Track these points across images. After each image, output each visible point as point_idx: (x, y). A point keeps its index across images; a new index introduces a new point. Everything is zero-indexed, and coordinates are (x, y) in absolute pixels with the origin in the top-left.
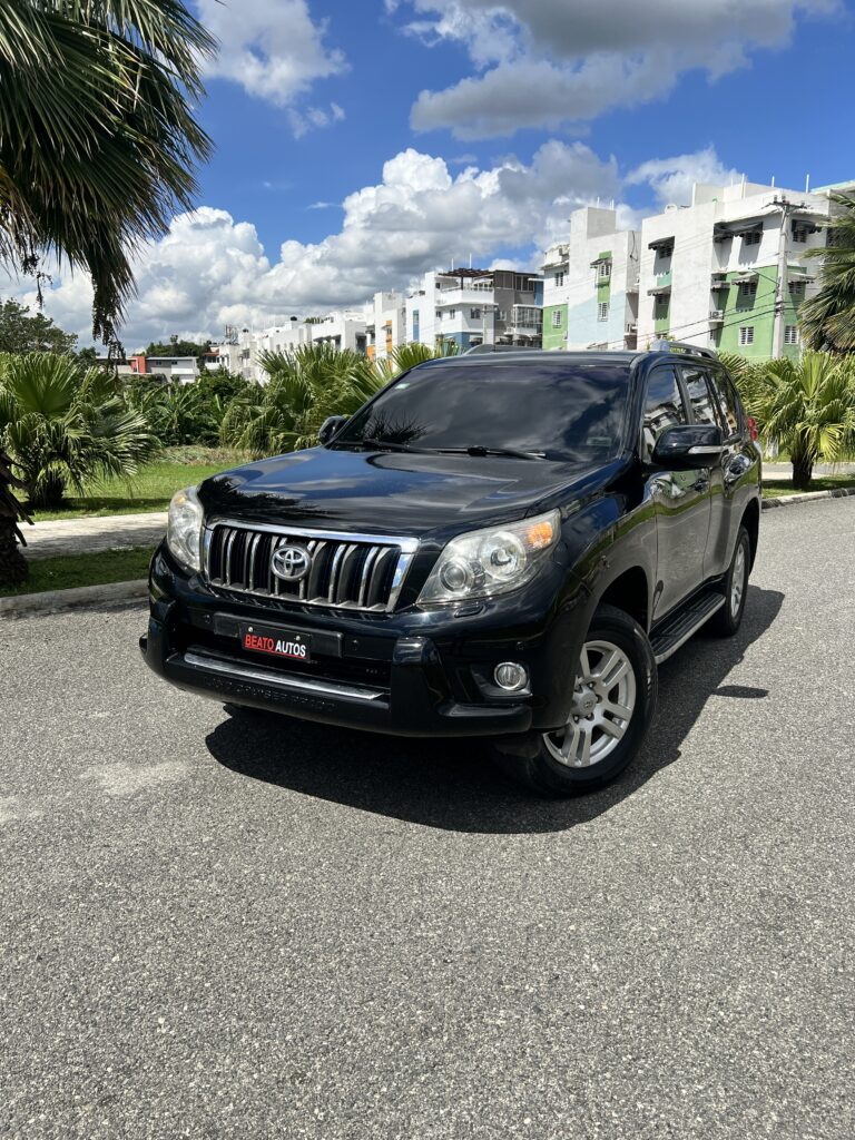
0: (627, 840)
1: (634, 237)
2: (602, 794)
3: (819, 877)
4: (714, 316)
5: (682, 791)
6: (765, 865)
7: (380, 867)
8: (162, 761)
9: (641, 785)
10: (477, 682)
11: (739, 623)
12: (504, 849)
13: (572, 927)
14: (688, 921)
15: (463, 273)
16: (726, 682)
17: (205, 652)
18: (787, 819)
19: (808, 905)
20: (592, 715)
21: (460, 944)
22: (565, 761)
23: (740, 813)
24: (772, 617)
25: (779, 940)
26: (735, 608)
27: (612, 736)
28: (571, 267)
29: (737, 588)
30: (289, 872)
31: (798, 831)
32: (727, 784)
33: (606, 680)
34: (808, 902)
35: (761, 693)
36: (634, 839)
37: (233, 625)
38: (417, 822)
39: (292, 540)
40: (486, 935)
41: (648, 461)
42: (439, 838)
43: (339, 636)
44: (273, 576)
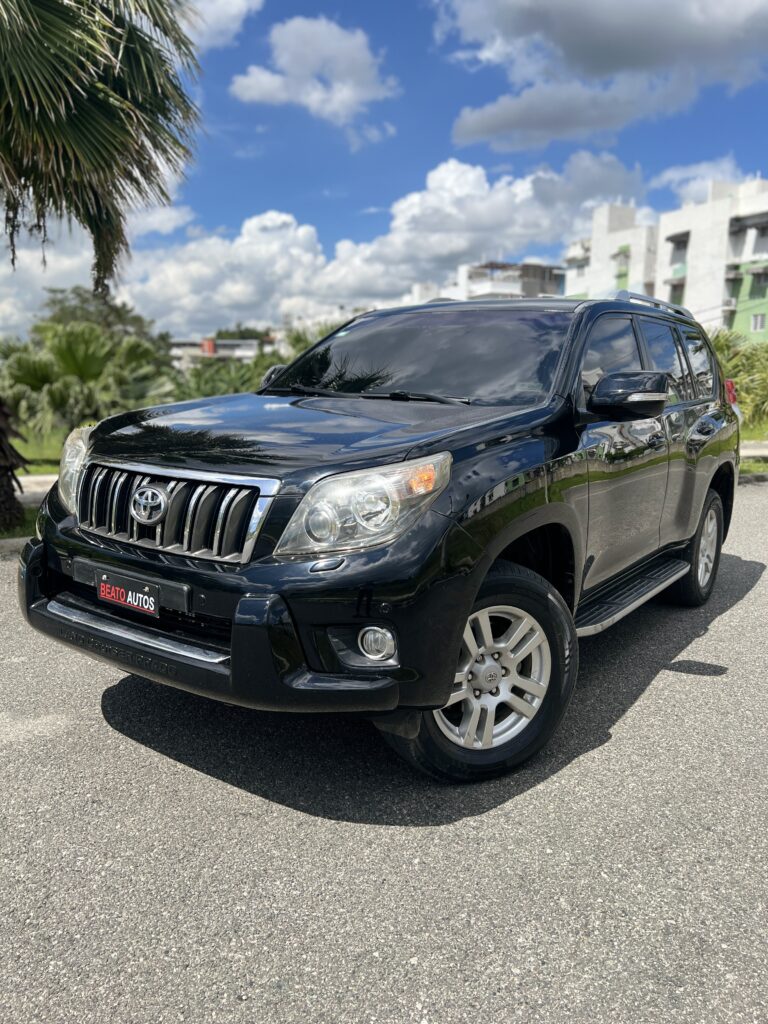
0: (518, 842)
1: (652, 233)
2: (508, 780)
3: (745, 911)
4: (727, 303)
5: (601, 783)
6: (680, 889)
7: (217, 857)
8: (48, 713)
9: (554, 773)
10: (335, 649)
11: (709, 593)
12: (370, 844)
13: (414, 961)
14: (564, 963)
15: (493, 266)
16: (682, 656)
17: (71, 600)
18: (720, 828)
19: (723, 950)
20: (497, 689)
21: (267, 974)
22: (461, 742)
23: (663, 816)
24: (748, 589)
25: (675, 1001)
26: (703, 578)
27: (521, 715)
28: (593, 260)
29: (708, 557)
30: (113, 857)
31: (729, 844)
32: (657, 777)
33: (514, 650)
34: (724, 946)
35: (718, 671)
36: (527, 842)
37: (90, 572)
38: (281, 802)
39: (157, 480)
40: (305, 962)
41: (583, 409)
42: (298, 826)
43: (185, 588)
44: (132, 519)
